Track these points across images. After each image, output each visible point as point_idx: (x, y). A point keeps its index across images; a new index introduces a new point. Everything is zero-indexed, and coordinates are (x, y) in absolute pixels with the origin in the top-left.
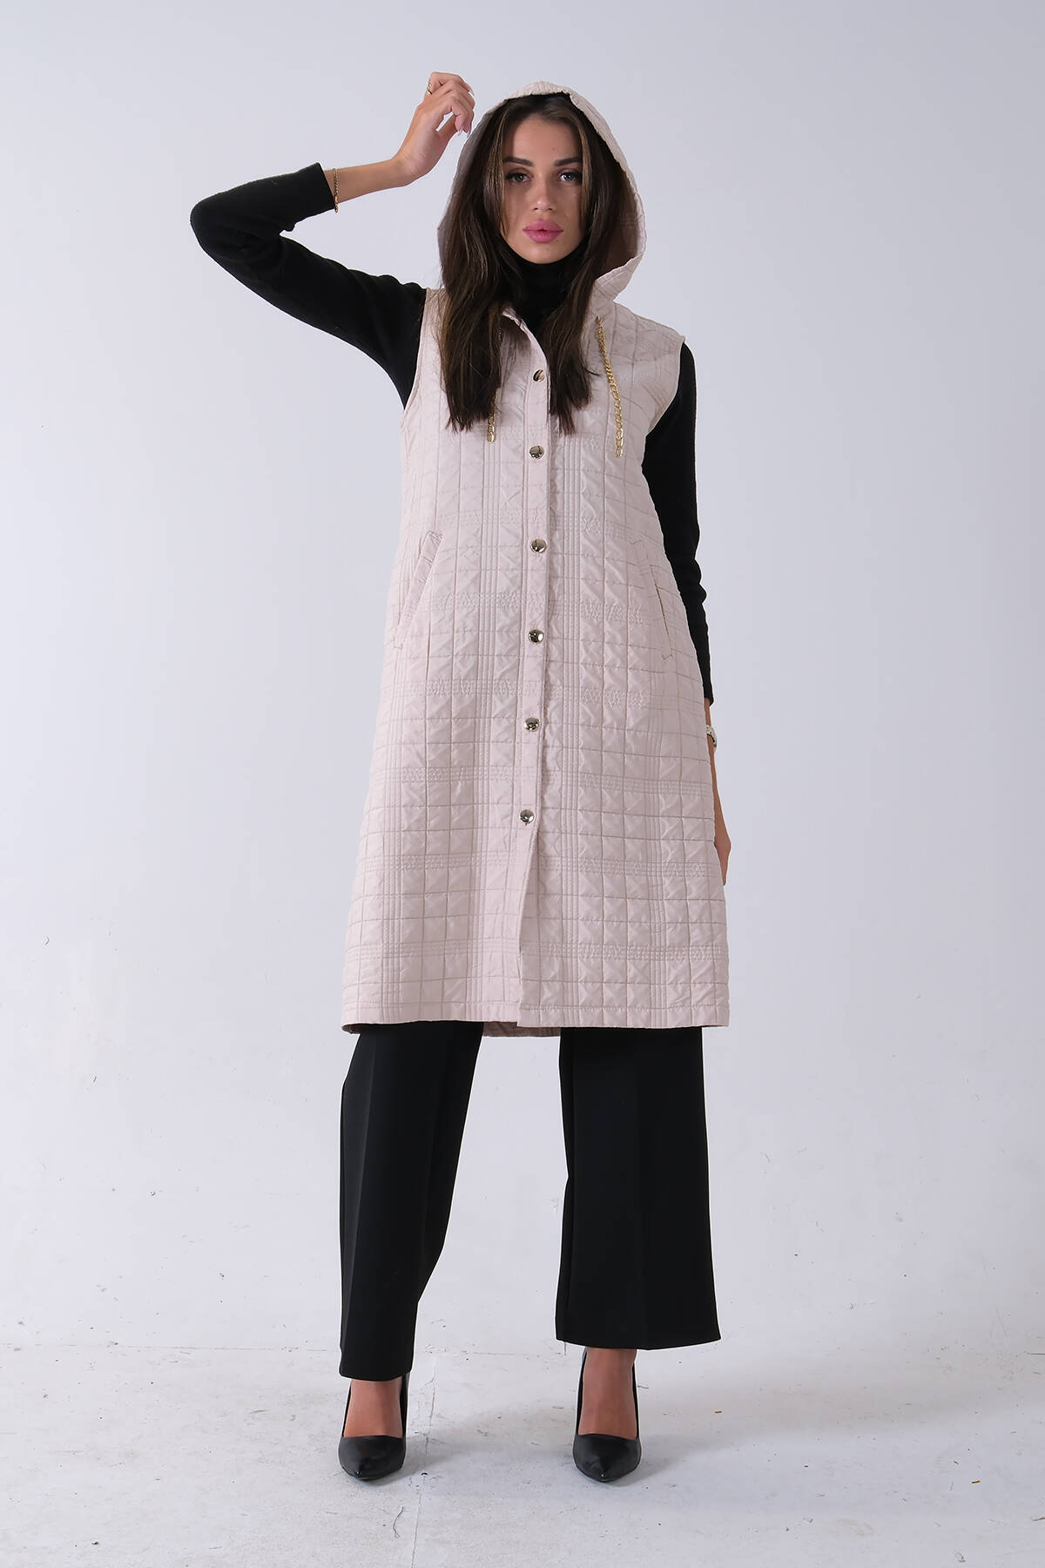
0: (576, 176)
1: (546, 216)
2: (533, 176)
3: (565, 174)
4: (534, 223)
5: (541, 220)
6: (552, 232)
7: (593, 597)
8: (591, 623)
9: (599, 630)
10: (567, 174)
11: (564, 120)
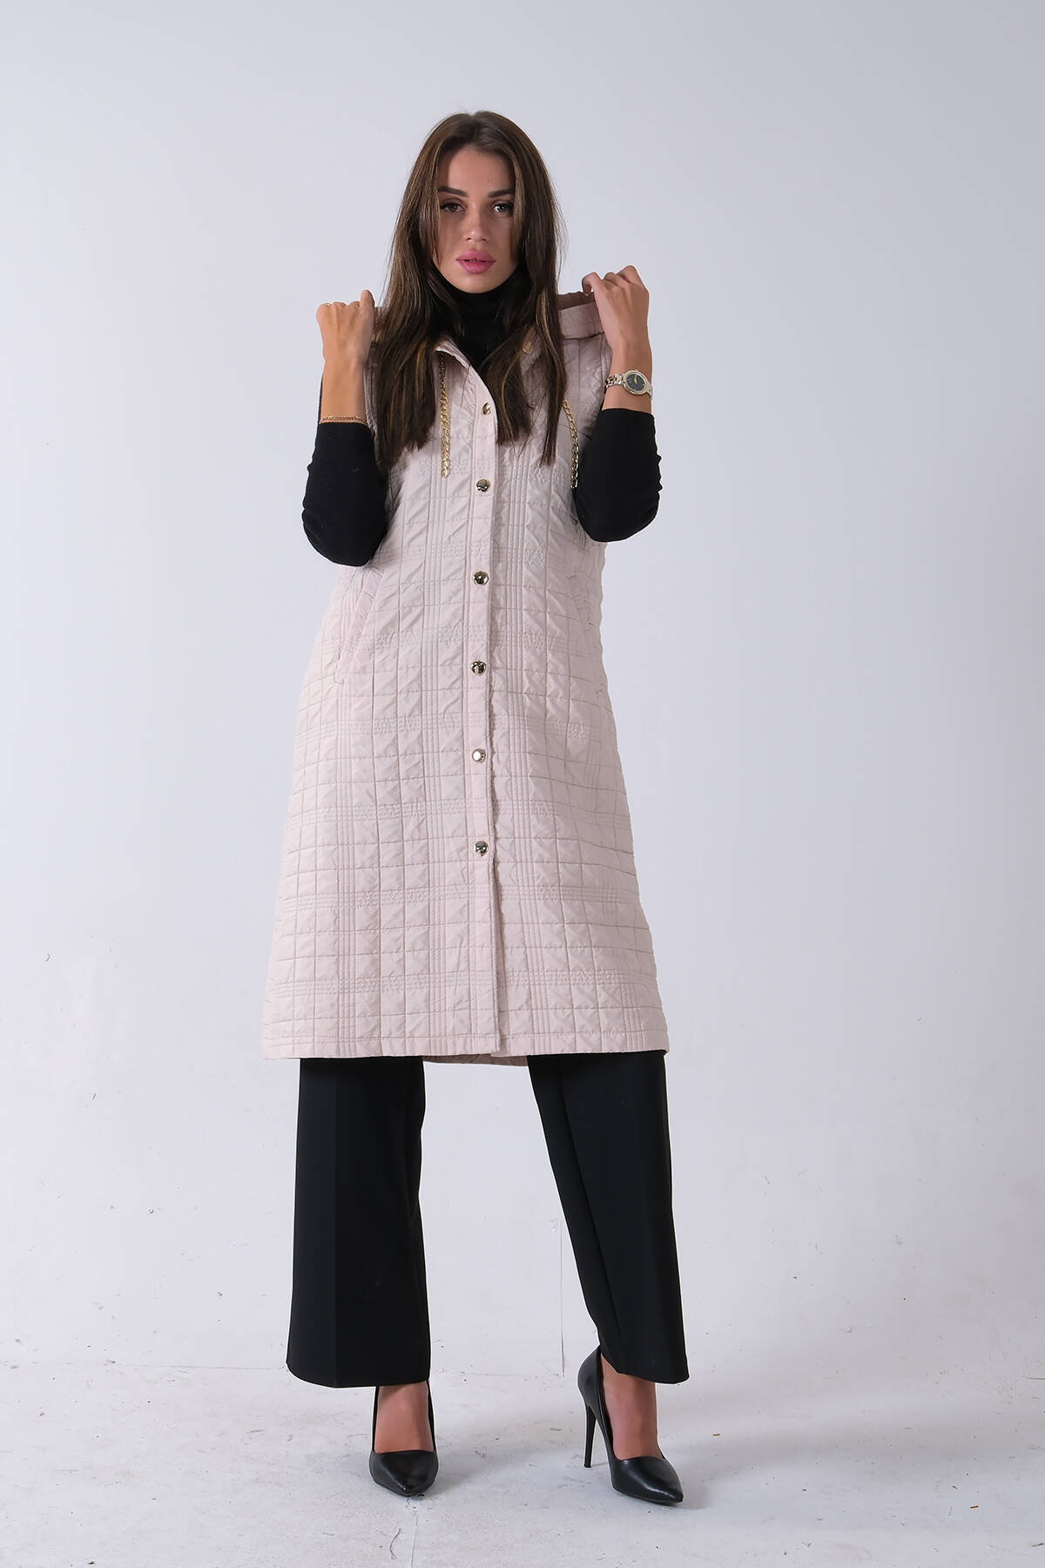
3: (498, 206)
4: (469, 254)
6: (487, 262)
10: (500, 205)
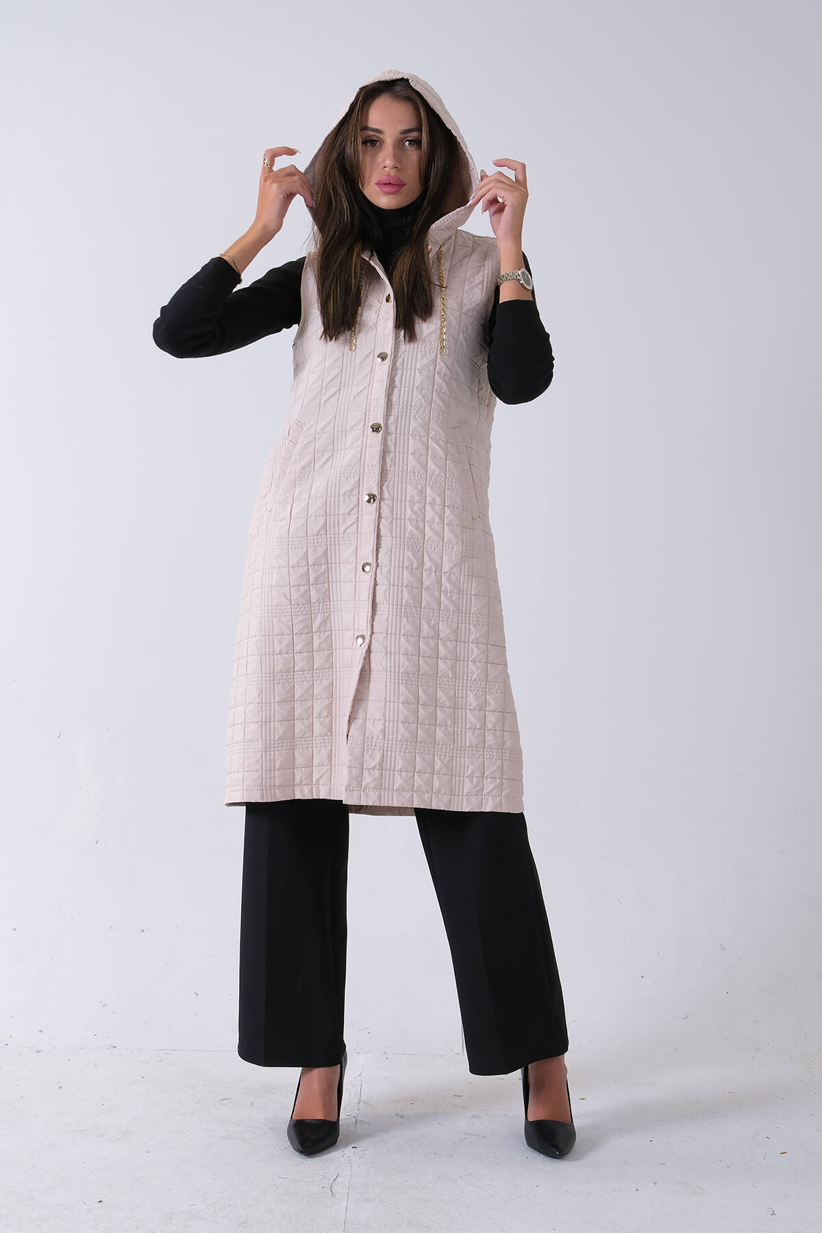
0: (417, 143)
1: (393, 173)
2: (383, 142)
3: (408, 141)
4: (385, 179)
5: (389, 175)
6: (399, 185)
7: (419, 467)
8: (416, 487)
9: (422, 493)
10: (410, 140)
11: (408, 99)
